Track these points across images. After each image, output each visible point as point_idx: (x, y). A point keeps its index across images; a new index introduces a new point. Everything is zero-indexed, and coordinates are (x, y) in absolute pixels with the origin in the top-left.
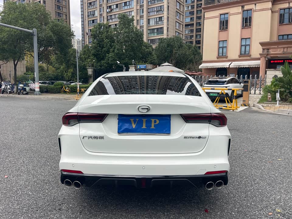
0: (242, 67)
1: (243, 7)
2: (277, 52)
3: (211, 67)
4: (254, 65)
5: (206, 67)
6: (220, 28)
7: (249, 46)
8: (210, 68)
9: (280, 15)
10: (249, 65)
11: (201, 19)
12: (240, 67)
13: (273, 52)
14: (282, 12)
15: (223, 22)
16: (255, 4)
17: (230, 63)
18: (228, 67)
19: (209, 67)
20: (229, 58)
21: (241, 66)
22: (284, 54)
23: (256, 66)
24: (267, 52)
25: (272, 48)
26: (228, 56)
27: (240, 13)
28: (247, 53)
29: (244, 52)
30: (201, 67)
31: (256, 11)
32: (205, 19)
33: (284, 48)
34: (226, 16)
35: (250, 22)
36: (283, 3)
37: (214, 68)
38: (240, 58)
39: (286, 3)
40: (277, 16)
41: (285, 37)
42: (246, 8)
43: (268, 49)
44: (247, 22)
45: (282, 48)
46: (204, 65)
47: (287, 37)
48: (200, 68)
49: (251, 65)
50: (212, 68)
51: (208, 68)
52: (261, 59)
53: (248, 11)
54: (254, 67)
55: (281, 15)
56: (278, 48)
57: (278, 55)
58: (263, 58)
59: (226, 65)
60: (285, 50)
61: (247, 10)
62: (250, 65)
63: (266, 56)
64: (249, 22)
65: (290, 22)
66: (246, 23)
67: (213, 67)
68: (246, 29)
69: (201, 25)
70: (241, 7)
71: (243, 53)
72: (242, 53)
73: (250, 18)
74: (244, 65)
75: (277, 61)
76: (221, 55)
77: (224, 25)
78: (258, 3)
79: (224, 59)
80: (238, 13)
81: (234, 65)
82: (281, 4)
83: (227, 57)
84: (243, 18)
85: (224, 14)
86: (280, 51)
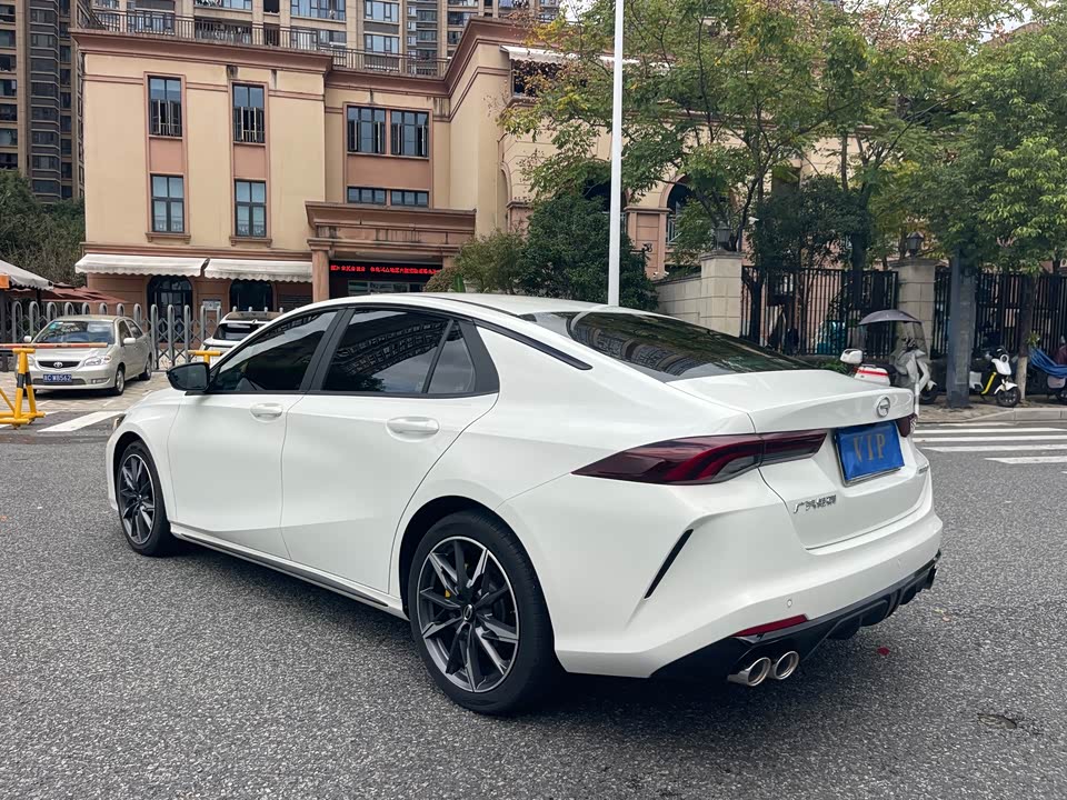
0: (250, 278)
1: (231, 69)
2: (359, 239)
3: (129, 272)
4: (287, 276)
5: (108, 267)
6: (153, 128)
7: (262, 209)
8: (124, 275)
9: (348, 122)
10: (270, 274)
11: (14, 67)
12: (242, 278)
13: (346, 237)
14: (354, 114)
15: (163, 105)
16: (274, 72)
17: (203, 260)
18: (198, 274)
19: (120, 272)
20: (195, 243)
21: (245, 274)
22: (378, 247)
23: (295, 280)
24: (330, 237)
25: (344, 226)
26: (192, 233)
27: (225, 89)
28: (257, 231)
29: (247, 228)
30: (85, 267)
31: (276, 94)
32: (87, 78)
33: (378, 229)
34: (172, 86)
35: (261, 127)
36: (356, 89)
37: (142, 275)
38: (238, 248)
39: (364, 89)
40: (339, 123)
41: (367, 195)
42: (244, 74)
43: (333, 228)
44: (249, 125)
45: (371, 227)
46: (92, 259)
47: (370, 195)
48: (78, 271)
49: (280, 276)
50: (133, 275)
51: (116, 274)
52: (315, 257)
53: (251, 89)
54: (288, 280)
55: (351, 124)
56: (360, 227)
57: (354, 250)
58: (320, 253)
59: (191, 266)
60: (382, 235)
61: (249, 86)
62: (274, 275)
63: (328, 248)
64: (258, 129)
65: (377, 152)
66: (246, 127)
67: (137, 273)
68: (248, 148)
69: (15, 91)
70: (225, 67)
71: (244, 229)
72: (239, 228)
73: (261, 113)
74: (254, 274)
75: (348, 267)
76: (162, 227)
77: (165, 119)
78: (282, 69)
79: (178, 245)
80: (215, 88)
81: (217, 268)
82: (349, 88)
83: (187, 239)
84: (236, 111)
85: (166, 79)
86: (366, 239)
